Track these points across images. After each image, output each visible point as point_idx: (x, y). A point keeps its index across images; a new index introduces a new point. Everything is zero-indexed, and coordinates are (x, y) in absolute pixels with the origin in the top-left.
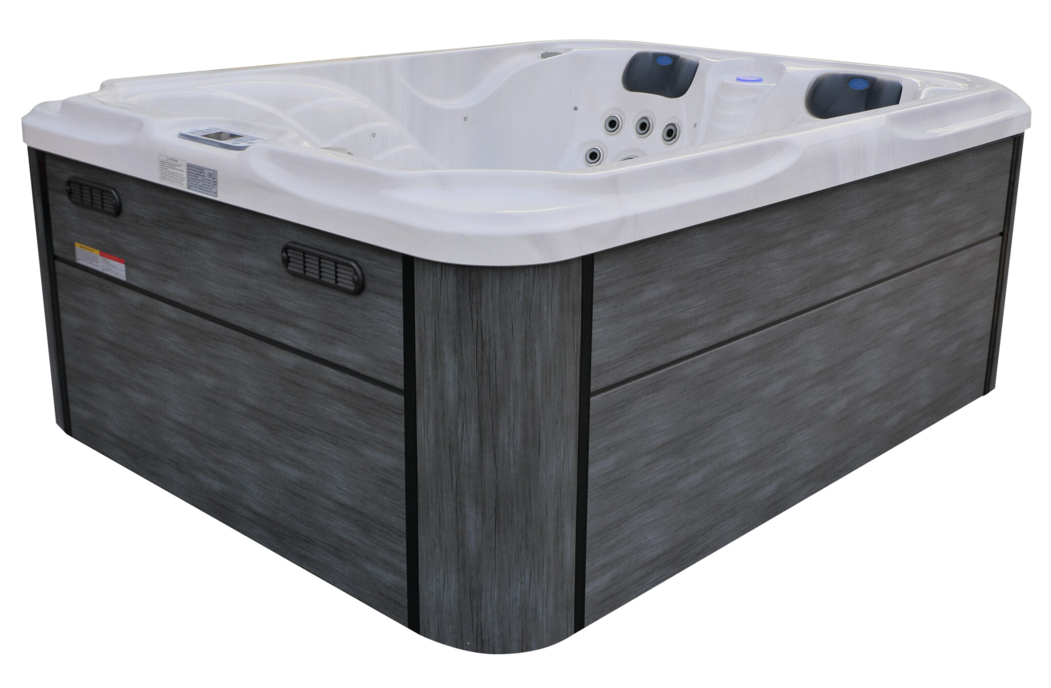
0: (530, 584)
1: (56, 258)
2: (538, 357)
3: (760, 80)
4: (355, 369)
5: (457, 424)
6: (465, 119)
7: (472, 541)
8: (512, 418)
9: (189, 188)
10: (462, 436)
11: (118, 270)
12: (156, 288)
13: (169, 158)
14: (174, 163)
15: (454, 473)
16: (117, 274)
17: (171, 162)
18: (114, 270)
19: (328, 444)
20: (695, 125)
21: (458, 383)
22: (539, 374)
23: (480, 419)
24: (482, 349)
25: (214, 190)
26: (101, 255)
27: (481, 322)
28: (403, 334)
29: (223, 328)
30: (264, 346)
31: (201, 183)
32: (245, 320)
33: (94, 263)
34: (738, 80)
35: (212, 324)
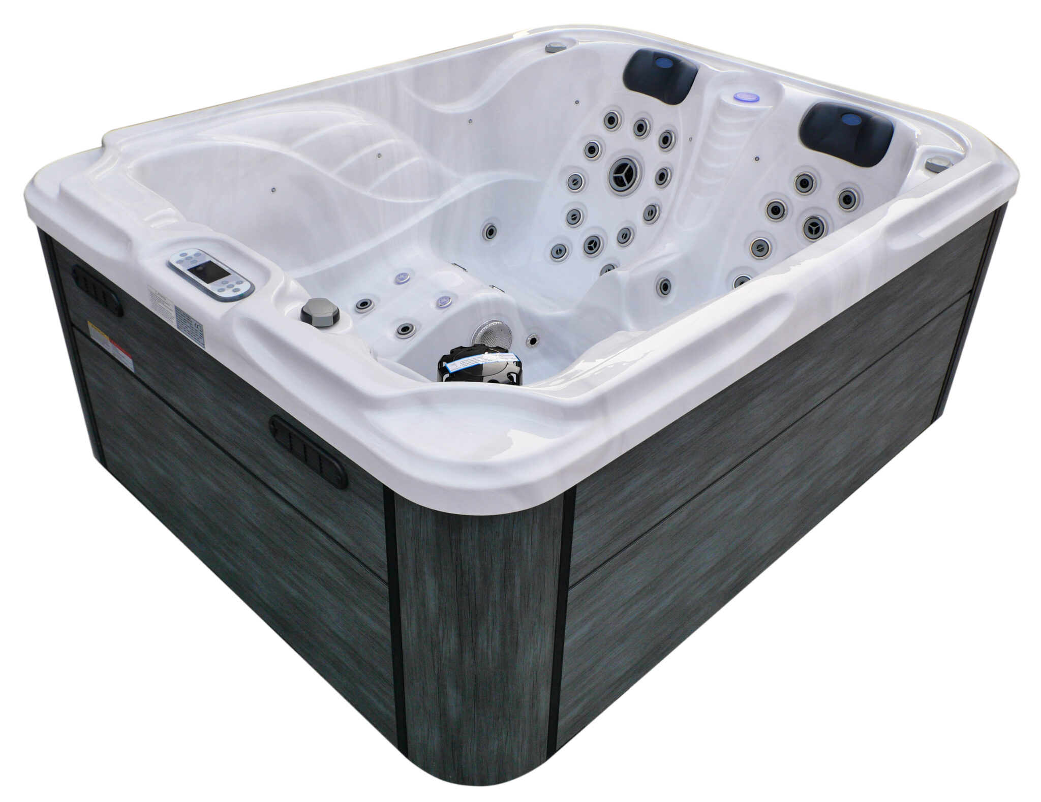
0: (507, 740)
1: (73, 325)
2: (518, 581)
3: (757, 100)
4: (344, 545)
5: (438, 628)
6: (470, 121)
7: (454, 711)
8: (491, 628)
9: (178, 328)
10: (443, 638)
11: (128, 362)
12: (162, 393)
13: (157, 293)
14: (163, 299)
15: (436, 663)
16: (127, 364)
17: (159, 296)
18: (123, 358)
19: (322, 587)
20: (691, 139)
21: (439, 599)
22: (518, 593)
23: (459, 628)
24: (462, 576)
25: (200, 340)
26: (111, 342)
27: (461, 556)
28: (385, 540)
29: (223, 454)
30: (261, 487)
31: (189, 329)
32: (242, 458)
33: (105, 345)
34: (736, 99)
35: (213, 446)
